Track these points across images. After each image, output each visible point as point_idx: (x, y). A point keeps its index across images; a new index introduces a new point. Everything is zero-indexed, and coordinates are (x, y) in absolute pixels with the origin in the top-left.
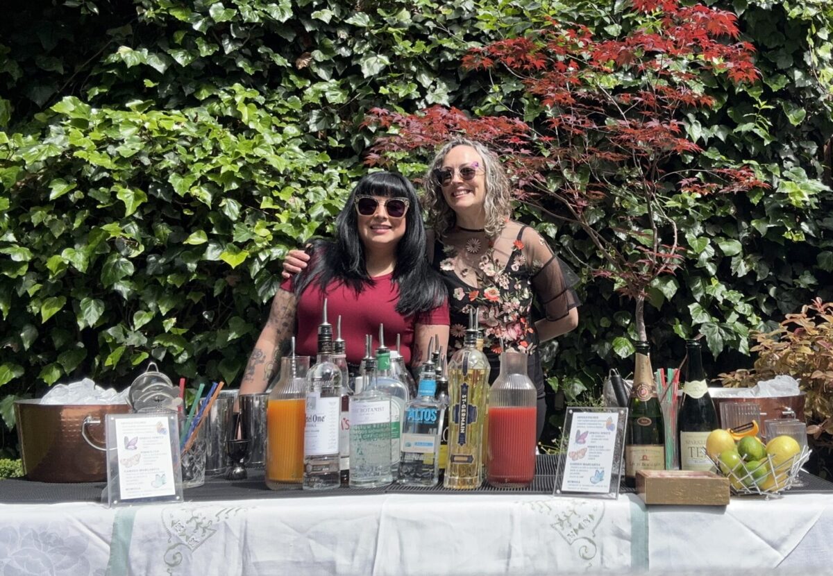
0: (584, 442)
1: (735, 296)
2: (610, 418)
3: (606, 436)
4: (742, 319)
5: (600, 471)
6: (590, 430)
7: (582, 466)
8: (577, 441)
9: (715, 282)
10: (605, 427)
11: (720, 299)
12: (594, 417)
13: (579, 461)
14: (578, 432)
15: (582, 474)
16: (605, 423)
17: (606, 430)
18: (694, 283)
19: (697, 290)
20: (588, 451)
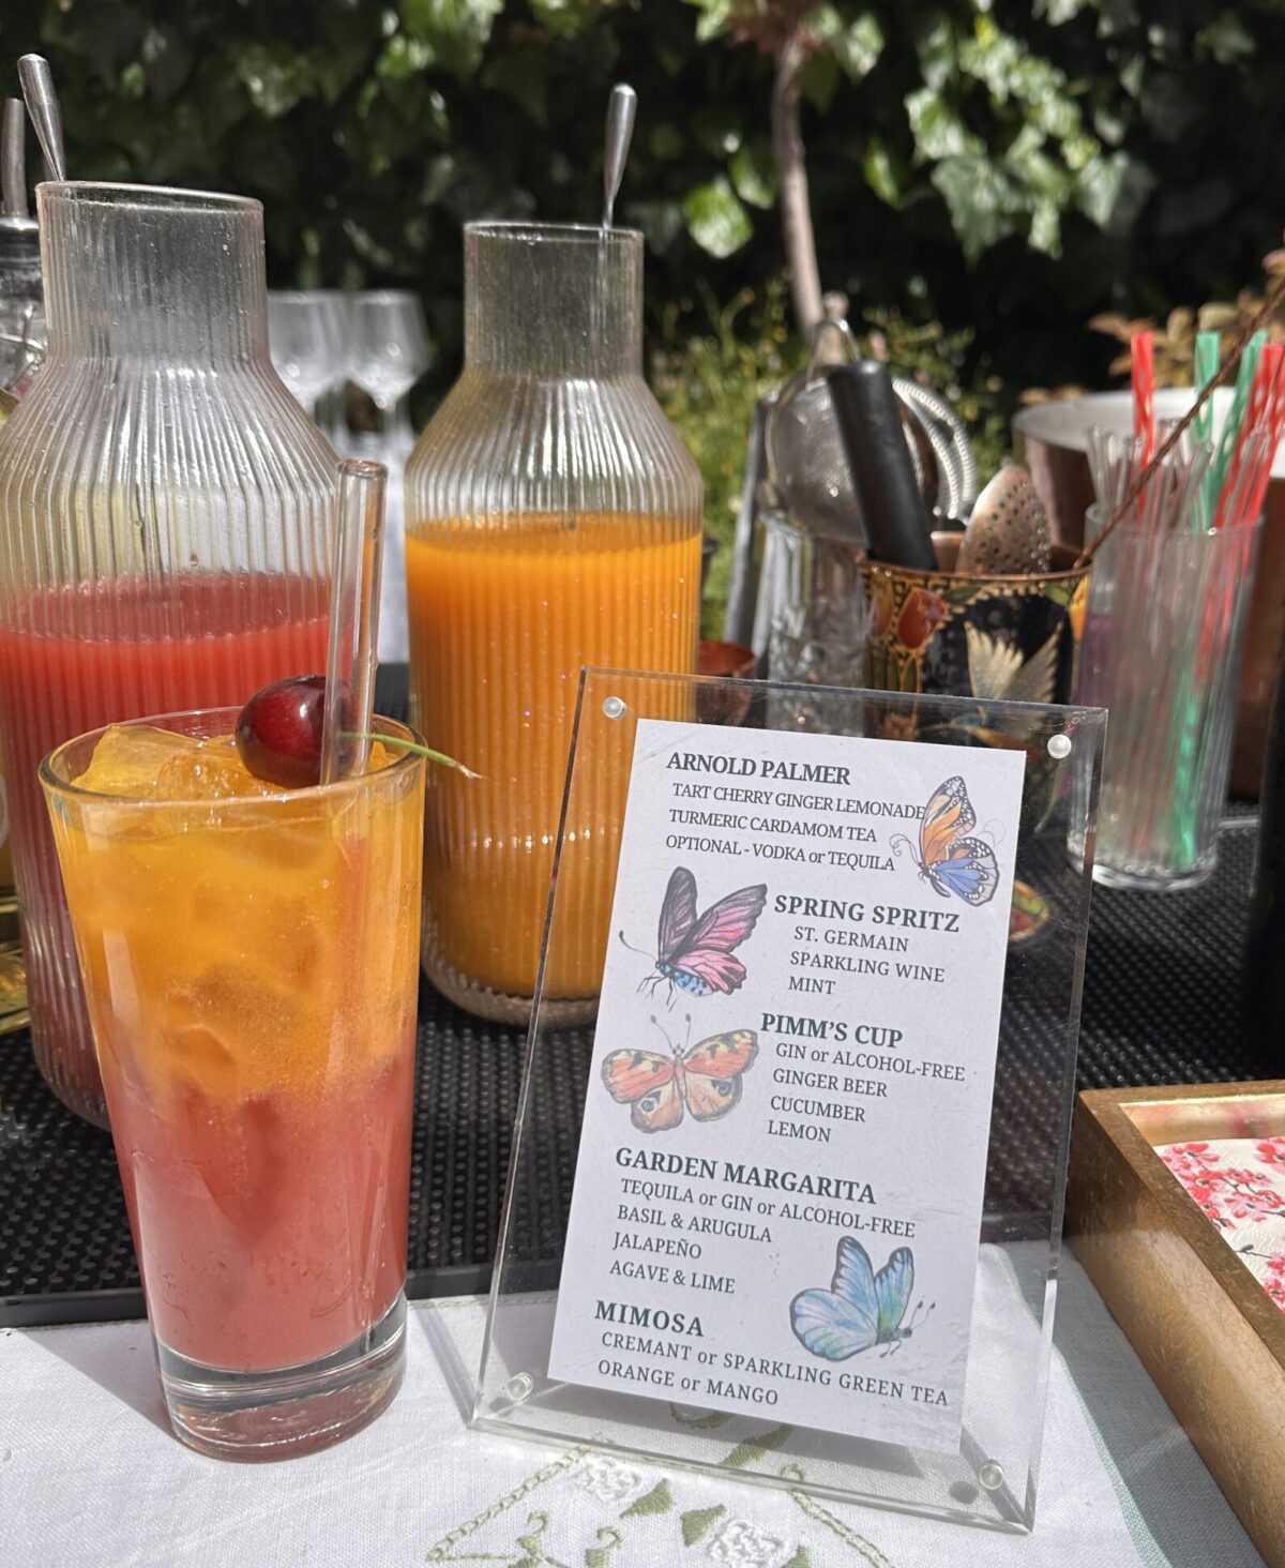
0: (733, 979)
1: (1038, 83)
2: (954, 794)
3: (925, 945)
4: (1052, 148)
5: (880, 1249)
6: (782, 879)
7: (720, 1186)
8: (669, 963)
9: (987, 33)
10: (908, 865)
11: (998, 87)
12: (817, 773)
13: (686, 1140)
14: (681, 886)
15: (718, 1253)
16: (912, 828)
17: (921, 896)
18: (928, 30)
19: (935, 55)
20: (767, 1060)
